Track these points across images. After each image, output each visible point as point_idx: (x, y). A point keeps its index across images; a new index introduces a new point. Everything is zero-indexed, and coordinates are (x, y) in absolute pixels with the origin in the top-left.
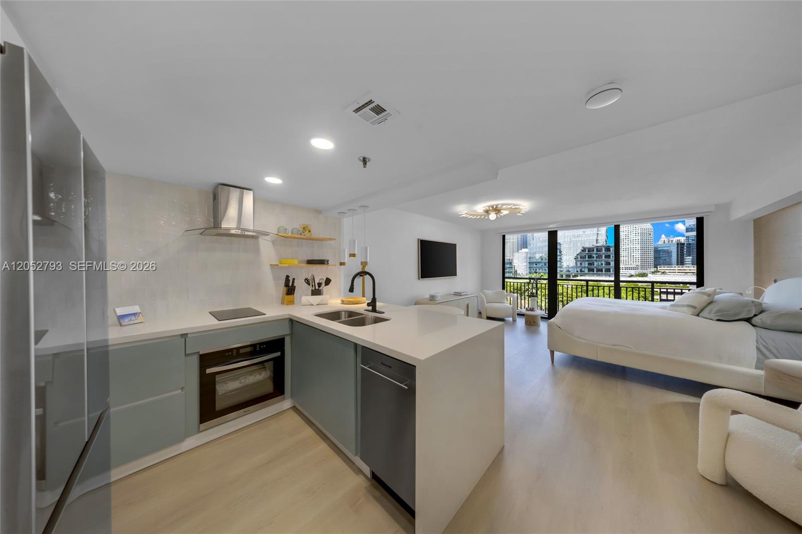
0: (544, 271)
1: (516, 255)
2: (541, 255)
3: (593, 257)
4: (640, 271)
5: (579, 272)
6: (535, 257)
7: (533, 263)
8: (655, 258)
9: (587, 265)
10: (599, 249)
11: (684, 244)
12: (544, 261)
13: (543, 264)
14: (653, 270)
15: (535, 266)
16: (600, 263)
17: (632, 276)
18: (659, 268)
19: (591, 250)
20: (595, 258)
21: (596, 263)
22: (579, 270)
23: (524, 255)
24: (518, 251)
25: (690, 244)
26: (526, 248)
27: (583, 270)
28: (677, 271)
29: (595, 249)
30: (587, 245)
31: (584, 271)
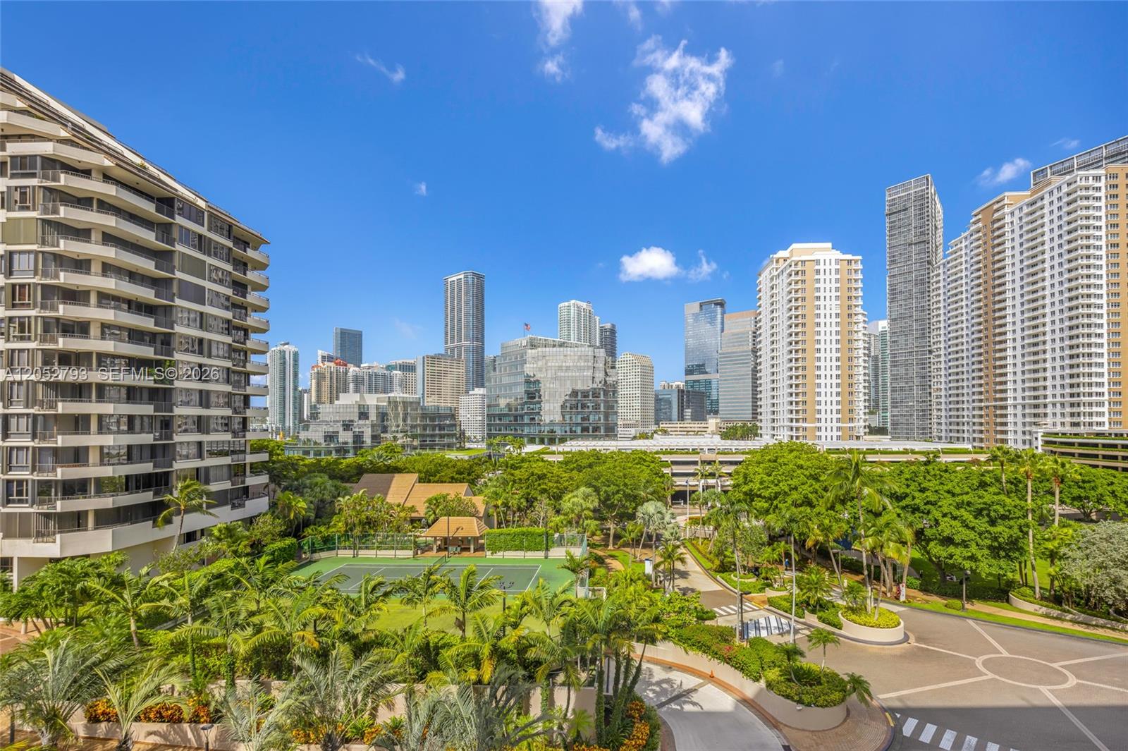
0: (513, 432)
1: (463, 399)
2: (508, 401)
3: (588, 407)
4: (640, 429)
5: (568, 433)
6: (498, 405)
7: (495, 416)
8: (657, 410)
9: (579, 421)
10: (596, 394)
11: (683, 391)
12: (513, 412)
13: (512, 419)
14: (654, 428)
15: (498, 422)
16: (597, 417)
17: (635, 438)
18: (661, 426)
19: (585, 394)
20: (591, 409)
21: (592, 417)
22: (568, 429)
23: (479, 400)
24: (467, 392)
25: (688, 392)
26: (483, 386)
27: (574, 429)
28: (678, 429)
29: (591, 393)
30: (580, 387)
31: (575, 432)
